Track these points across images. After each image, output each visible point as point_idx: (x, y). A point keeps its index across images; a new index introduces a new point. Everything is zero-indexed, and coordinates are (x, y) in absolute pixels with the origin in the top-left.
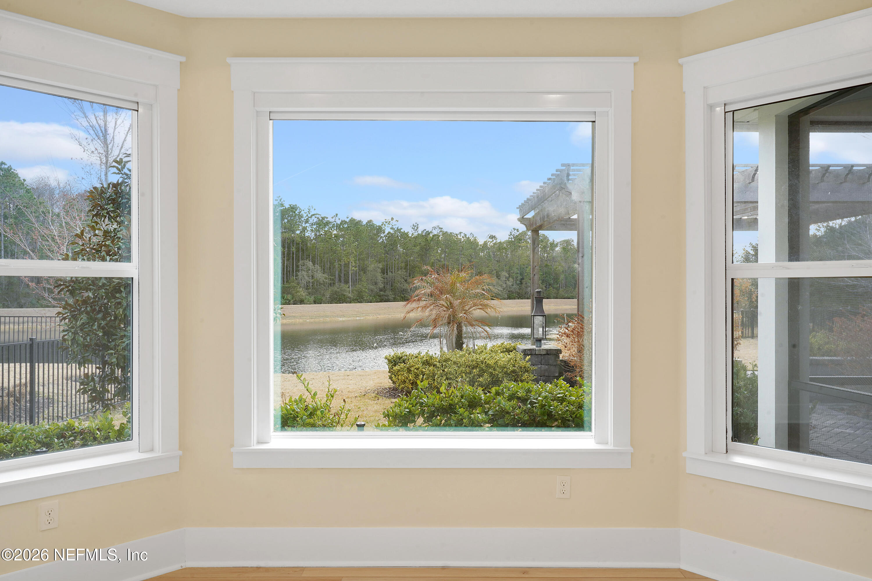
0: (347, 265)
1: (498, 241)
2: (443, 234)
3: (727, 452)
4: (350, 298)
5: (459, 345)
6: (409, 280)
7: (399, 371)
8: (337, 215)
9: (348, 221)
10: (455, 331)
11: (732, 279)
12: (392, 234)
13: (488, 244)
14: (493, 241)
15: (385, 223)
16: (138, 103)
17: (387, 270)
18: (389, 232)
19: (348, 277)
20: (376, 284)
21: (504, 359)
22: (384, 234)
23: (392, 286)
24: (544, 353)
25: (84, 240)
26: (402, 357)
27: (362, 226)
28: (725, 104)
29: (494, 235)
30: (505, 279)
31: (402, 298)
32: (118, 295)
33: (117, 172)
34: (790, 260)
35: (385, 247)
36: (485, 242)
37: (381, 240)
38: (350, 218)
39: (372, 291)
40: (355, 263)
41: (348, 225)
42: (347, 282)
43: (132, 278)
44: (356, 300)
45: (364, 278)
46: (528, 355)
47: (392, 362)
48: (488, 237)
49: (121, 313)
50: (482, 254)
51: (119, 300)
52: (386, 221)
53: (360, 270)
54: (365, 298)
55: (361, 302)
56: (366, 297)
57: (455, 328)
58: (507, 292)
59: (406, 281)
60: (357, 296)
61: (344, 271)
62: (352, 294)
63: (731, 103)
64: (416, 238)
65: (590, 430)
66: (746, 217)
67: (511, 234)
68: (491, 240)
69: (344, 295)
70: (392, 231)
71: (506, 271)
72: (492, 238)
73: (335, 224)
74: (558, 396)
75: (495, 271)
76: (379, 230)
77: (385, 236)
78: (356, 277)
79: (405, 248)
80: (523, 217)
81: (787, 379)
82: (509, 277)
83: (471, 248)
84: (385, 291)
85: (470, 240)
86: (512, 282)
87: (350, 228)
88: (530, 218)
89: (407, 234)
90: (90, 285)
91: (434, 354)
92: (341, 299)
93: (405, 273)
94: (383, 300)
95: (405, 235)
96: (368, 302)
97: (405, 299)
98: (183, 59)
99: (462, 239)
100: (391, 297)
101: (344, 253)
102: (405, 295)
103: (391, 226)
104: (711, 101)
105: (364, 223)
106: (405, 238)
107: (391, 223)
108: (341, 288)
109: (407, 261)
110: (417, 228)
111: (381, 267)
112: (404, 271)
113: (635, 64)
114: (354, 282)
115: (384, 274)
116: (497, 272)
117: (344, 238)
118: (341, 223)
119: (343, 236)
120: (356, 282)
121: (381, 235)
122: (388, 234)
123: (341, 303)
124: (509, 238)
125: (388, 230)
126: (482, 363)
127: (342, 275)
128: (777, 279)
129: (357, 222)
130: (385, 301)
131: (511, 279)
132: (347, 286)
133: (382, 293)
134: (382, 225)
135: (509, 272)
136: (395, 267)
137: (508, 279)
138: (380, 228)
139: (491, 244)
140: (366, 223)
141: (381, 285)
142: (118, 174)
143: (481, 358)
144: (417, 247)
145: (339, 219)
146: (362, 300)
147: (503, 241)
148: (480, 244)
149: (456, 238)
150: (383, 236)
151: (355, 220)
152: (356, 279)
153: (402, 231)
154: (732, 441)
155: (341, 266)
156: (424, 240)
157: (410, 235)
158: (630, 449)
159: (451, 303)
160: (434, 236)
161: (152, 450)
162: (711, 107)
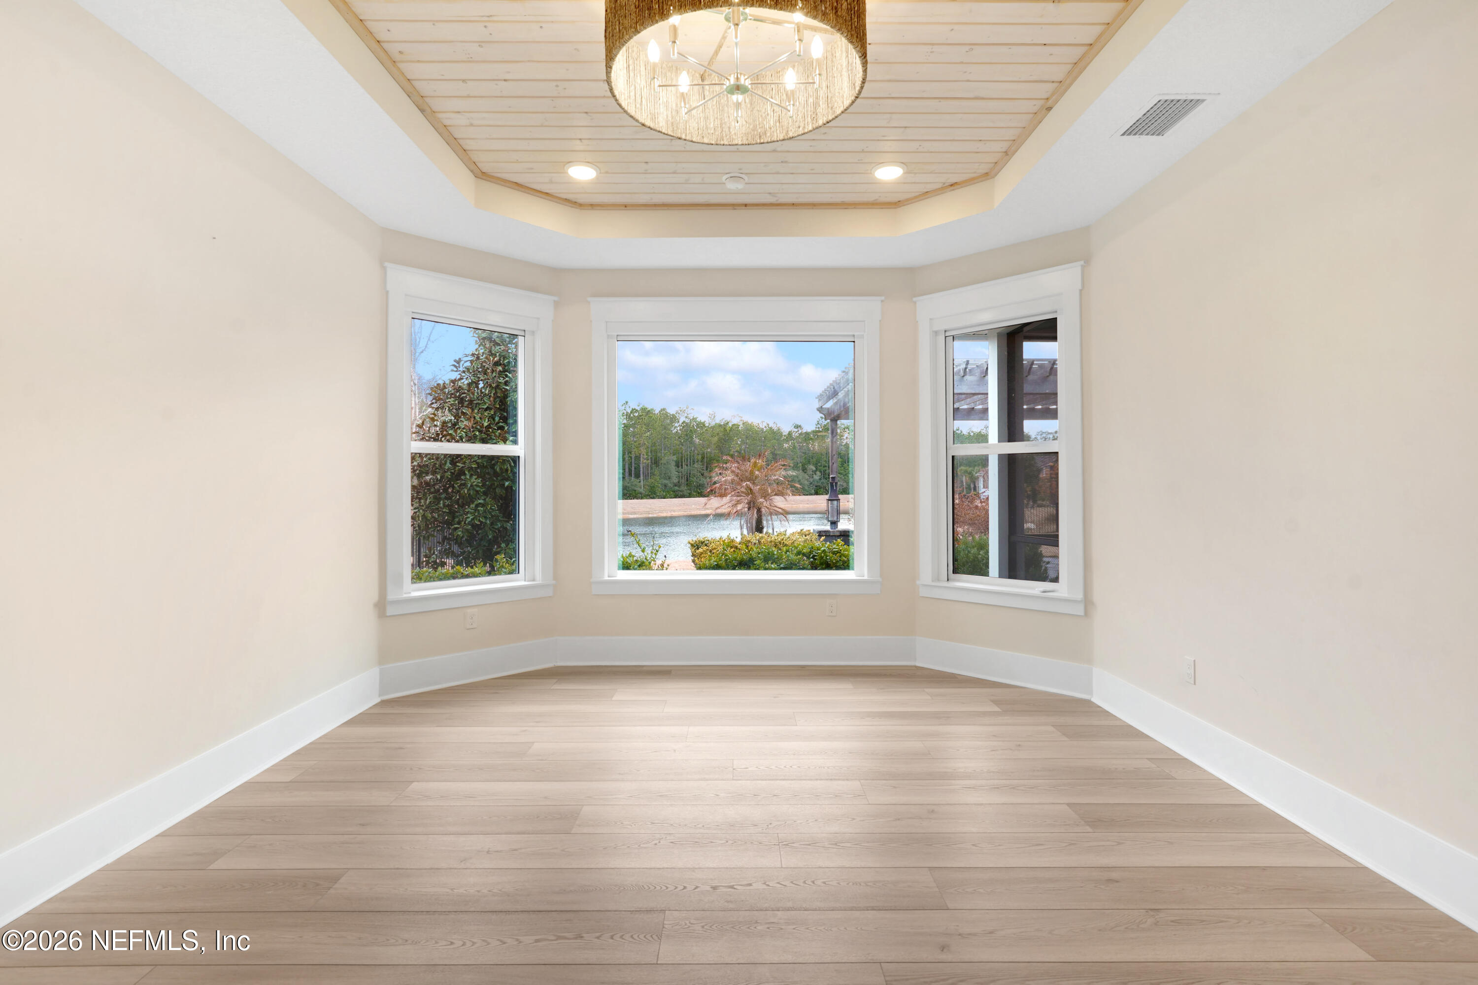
0: (638, 458)
1: (804, 431)
2: (743, 424)
3: (948, 580)
4: (641, 493)
5: (759, 528)
6: (706, 474)
7: (702, 553)
8: (627, 402)
9: (639, 409)
10: (755, 515)
11: (953, 457)
12: (687, 424)
13: (793, 434)
14: (798, 431)
15: (679, 412)
16: (525, 331)
17: (682, 462)
18: (684, 422)
19: (640, 471)
20: (670, 478)
21: (800, 540)
22: (679, 424)
23: (687, 481)
24: (838, 534)
25: (424, 430)
26: (704, 542)
27: (655, 414)
28: (945, 331)
29: (799, 425)
30: (812, 473)
31: (699, 493)
32: (463, 477)
33: (455, 369)
34: (1009, 441)
35: (679, 438)
36: (790, 432)
37: (675, 430)
38: (641, 406)
39: (665, 486)
40: (647, 455)
41: (639, 413)
42: (637, 476)
43: (519, 457)
44: (648, 495)
45: (657, 472)
46: (823, 536)
47: (695, 547)
48: (793, 426)
49: (466, 492)
50: (786, 445)
51: (463, 482)
52: (681, 409)
53: (652, 463)
54: (658, 494)
55: (653, 498)
56: (659, 491)
57: (755, 513)
58: (814, 487)
59: (702, 475)
60: (649, 492)
61: (635, 464)
62: (644, 489)
63: (949, 331)
64: (713, 428)
65: (853, 569)
66: (1040, 407)
67: (818, 424)
68: (796, 430)
69: (635, 491)
70: (687, 421)
71: (813, 464)
72: (797, 428)
73: (625, 412)
74: (834, 550)
75: (801, 465)
76: (674, 419)
77: (679, 426)
78: (648, 470)
79: (702, 439)
80: (821, 407)
81: (1007, 534)
82: (816, 470)
83: (775, 439)
84: (679, 486)
85: (773, 430)
86: (819, 476)
87: (642, 417)
88: (828, 408)
89: (703, 424)
90: (437, 469)
91: (735, 538)
92: (631, 495)
93: (702, 466)
94: (677, 495)
95: (701, 425)
96: (662, 498)
97: (701, 495)
98: (556, 298)
99: (765, 429)
100: (686, 493)
101: (635, 444)
102: (702, 490)
103: (686, 415)
104: (935, 329)
105: (657, 412)
106: (702, 428)
107: (686, 411)
108: (632, 482)
109: (704, 453)
110: (714, 417)
111: (675, 459)
112: (701, 464)
113: (882, 301)
114: (646, 477)
115: (678, 467)
116: (802, 465)
117: (634, 428)
118: (631, 412)
119: (633, 426)
120: (648, 476)
121: (675, 425)
122: (682, 423)
123: (631, 499)
124: (816, 428)
125: (682, 420)
126: (780, 543)
127: (633, 469)
128: (999, 455)
129: (649, 411)
130: (679, 497)
131: (818, 473)
132: (638, 480)
133: (676, 488)
134: (676, 413)
135: (816, 465)
136: (690, 460)
137: (815, 472)
138: (674, 417)
139: (797, 434)
140: (660, 411)
141: (675, 480)
142: (456, 371)
143: (779, 539)
144: (715, 438)
145: (630, 407)
146: (654, 495)
147: (809, 430)
148: (784, 434)
149: (758, 428)
150: (677, 426)
151: (647, 409)
152: (648, 473)
153: (697, 420)
154: (953, 573)
155: (632, 459)
156: (722, 430)
157: (707, 425)
158: (879, 579)
159: (751, 489)
160: (733, 425)
161: (534, 580)
162: (936, 333)
